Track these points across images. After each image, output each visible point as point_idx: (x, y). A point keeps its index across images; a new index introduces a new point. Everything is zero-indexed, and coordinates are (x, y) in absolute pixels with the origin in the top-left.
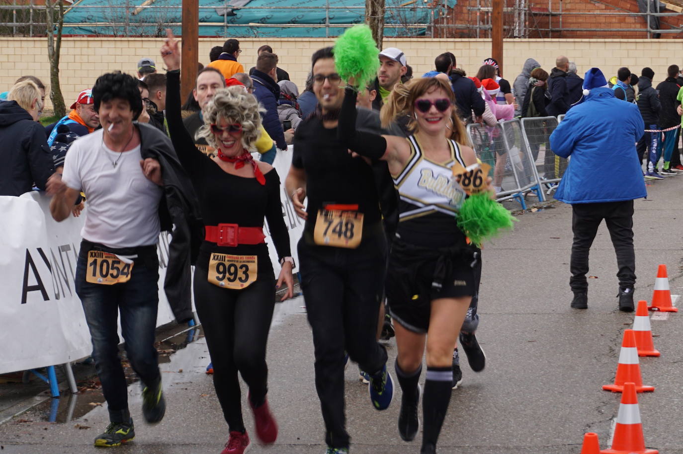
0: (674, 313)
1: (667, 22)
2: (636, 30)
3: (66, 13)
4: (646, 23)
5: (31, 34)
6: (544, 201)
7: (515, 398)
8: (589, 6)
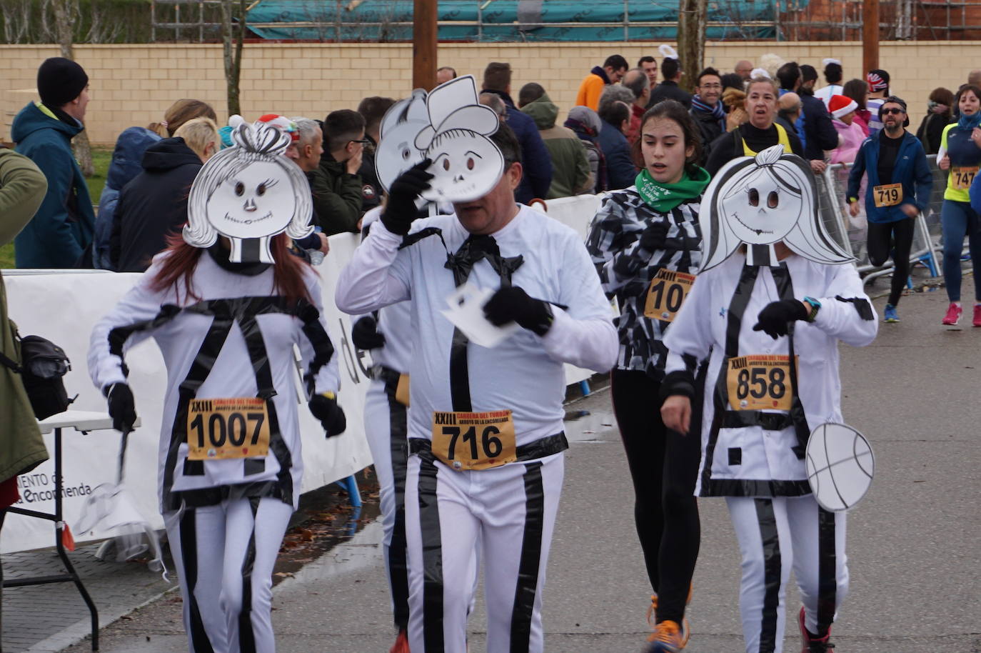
3: (250, 9)
5: (201, 39)
6: (938, 276)
7: (893, 565)
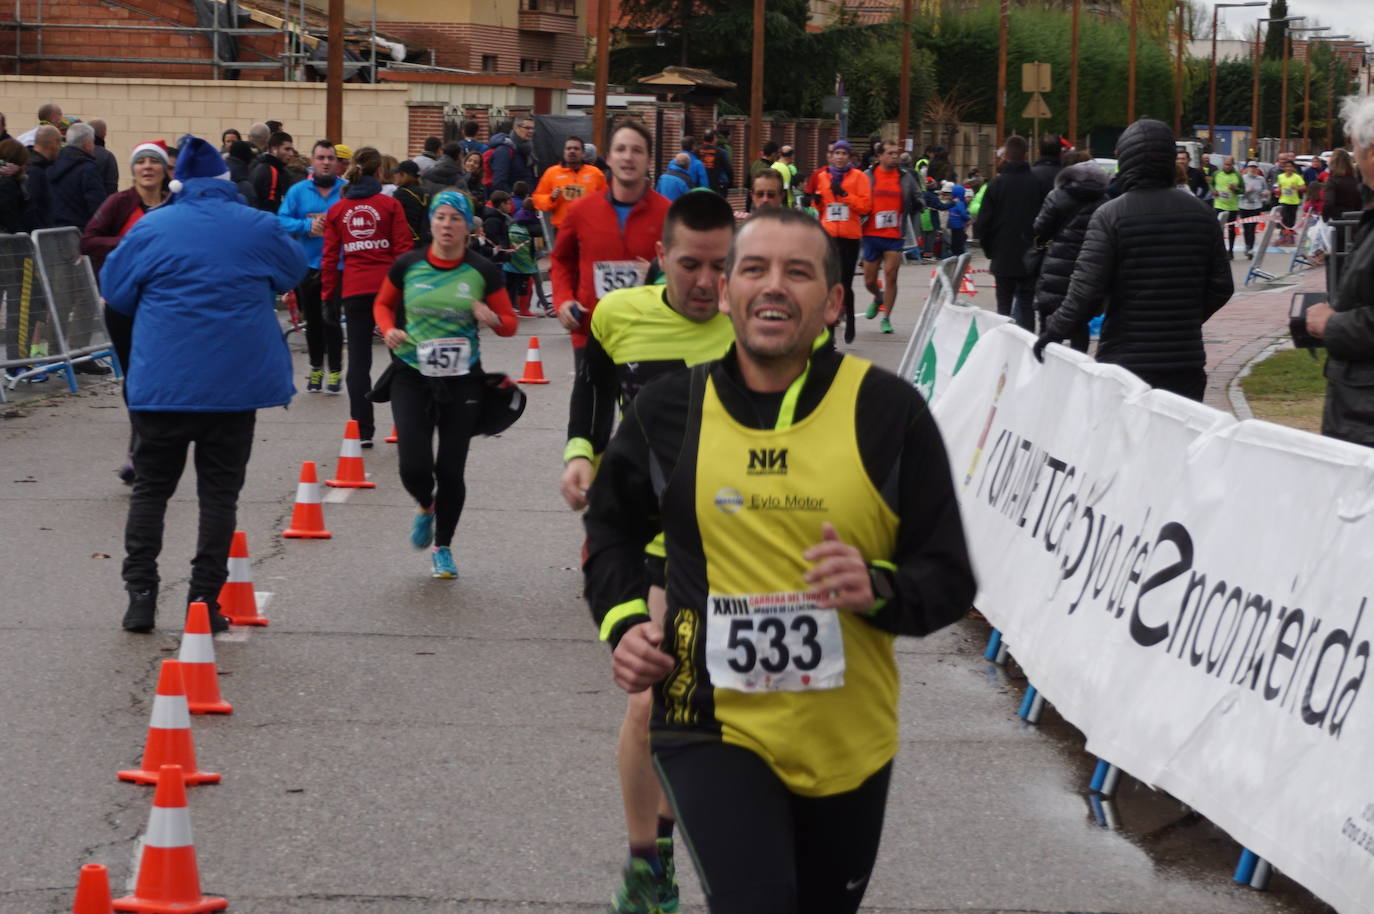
0: (260, 629)
1: (252, 47)
2: (191, 61)
4: (212, 48)
8: (97, 12)
